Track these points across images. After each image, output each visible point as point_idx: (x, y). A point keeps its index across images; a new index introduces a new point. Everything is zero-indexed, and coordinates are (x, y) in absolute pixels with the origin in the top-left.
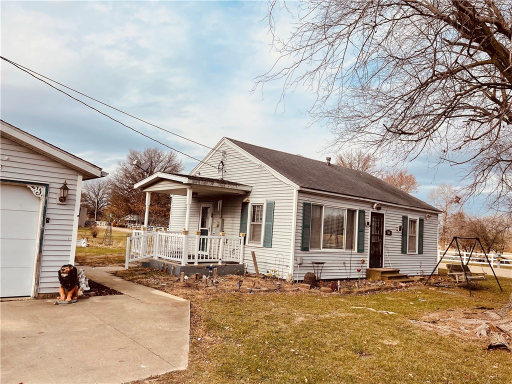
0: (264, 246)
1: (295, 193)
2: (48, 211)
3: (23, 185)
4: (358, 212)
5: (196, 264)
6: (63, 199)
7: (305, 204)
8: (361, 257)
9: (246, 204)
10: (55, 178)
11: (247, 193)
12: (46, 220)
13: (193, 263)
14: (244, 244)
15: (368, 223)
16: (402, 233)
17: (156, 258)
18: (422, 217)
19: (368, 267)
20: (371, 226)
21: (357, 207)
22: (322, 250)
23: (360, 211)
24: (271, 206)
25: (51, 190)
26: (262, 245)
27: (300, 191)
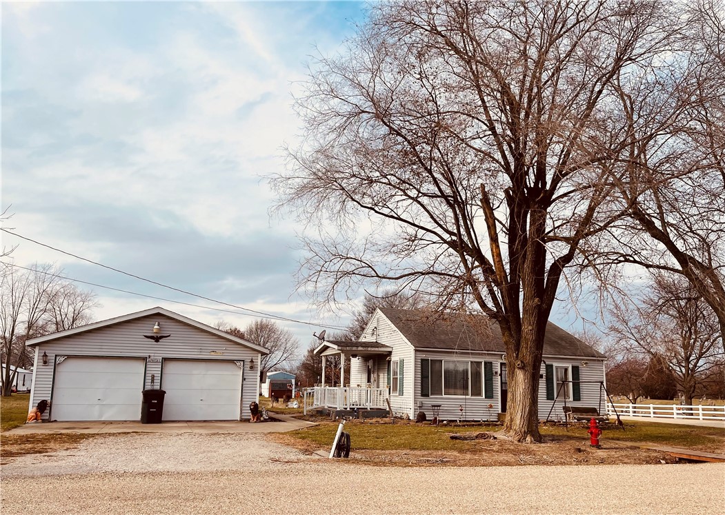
0: (399, 395)
1: (413, 353)
2: (245, 374)
3: (232, 361)
4: (483, 363)
5: (348, 409)
6: (252, 368)
7: (422, 360)
8: (489, 402)
9: (389, 362)
10: (247, 356)
11: (390, 353)
12: (244, 379)
13: (346, 409)
14: (390, 394)
15: (496, 373)
16: (546, 381)
17: (326, 407)
18: (576, 364)
19: (500, 412)
20: (501, 375)
21: (482, 360)
22: (444, 396)
23: (485, 363)
24: (402, 362)
25: (245, 363)
26: (398, 394)
27: (416, 351)
